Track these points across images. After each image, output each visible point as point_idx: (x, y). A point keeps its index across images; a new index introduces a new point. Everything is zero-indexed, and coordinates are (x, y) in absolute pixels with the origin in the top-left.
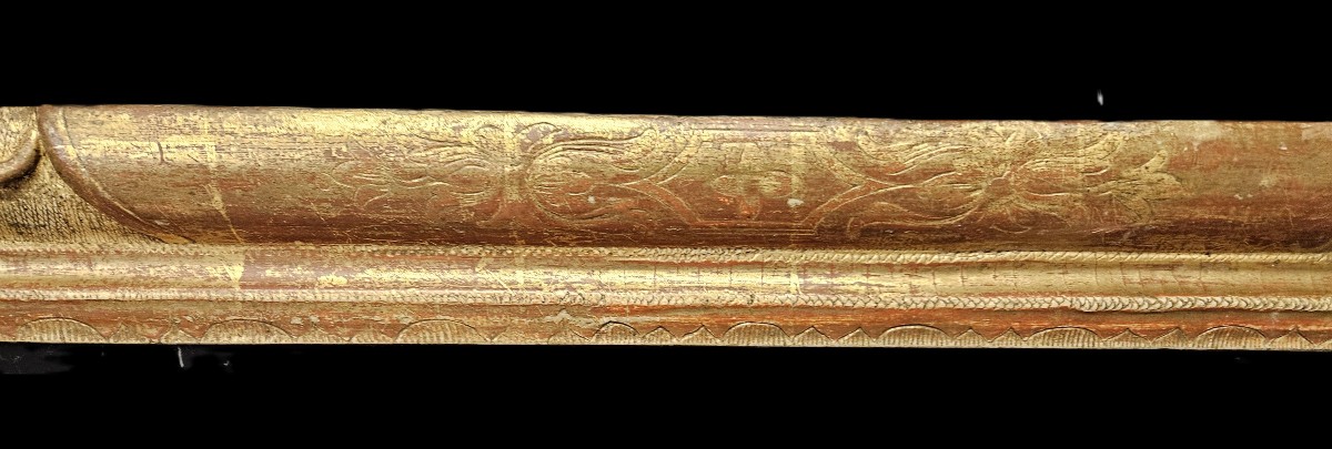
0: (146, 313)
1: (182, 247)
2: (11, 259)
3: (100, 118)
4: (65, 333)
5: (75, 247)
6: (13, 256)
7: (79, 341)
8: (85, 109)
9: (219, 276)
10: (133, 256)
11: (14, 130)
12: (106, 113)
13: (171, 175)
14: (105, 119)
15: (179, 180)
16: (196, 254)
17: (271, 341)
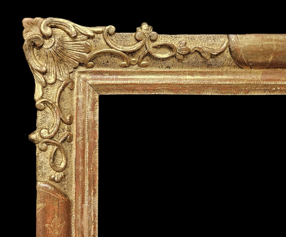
0: (237, 87)
1: (247, 70)
2: (202, 73)
3: (247, 37)
4: (213, 92)
5: (220, 70)
6: (203, 72)
7: (216, 94)
8: (243, 35)
9: (255, 77)
10: (234, 73)
11: (221, 40)
12: (249, 36)
13: (263, 52)
14: (248, 38)
15: (264, 53)
16: (250, 72)
17: (265, 94)
